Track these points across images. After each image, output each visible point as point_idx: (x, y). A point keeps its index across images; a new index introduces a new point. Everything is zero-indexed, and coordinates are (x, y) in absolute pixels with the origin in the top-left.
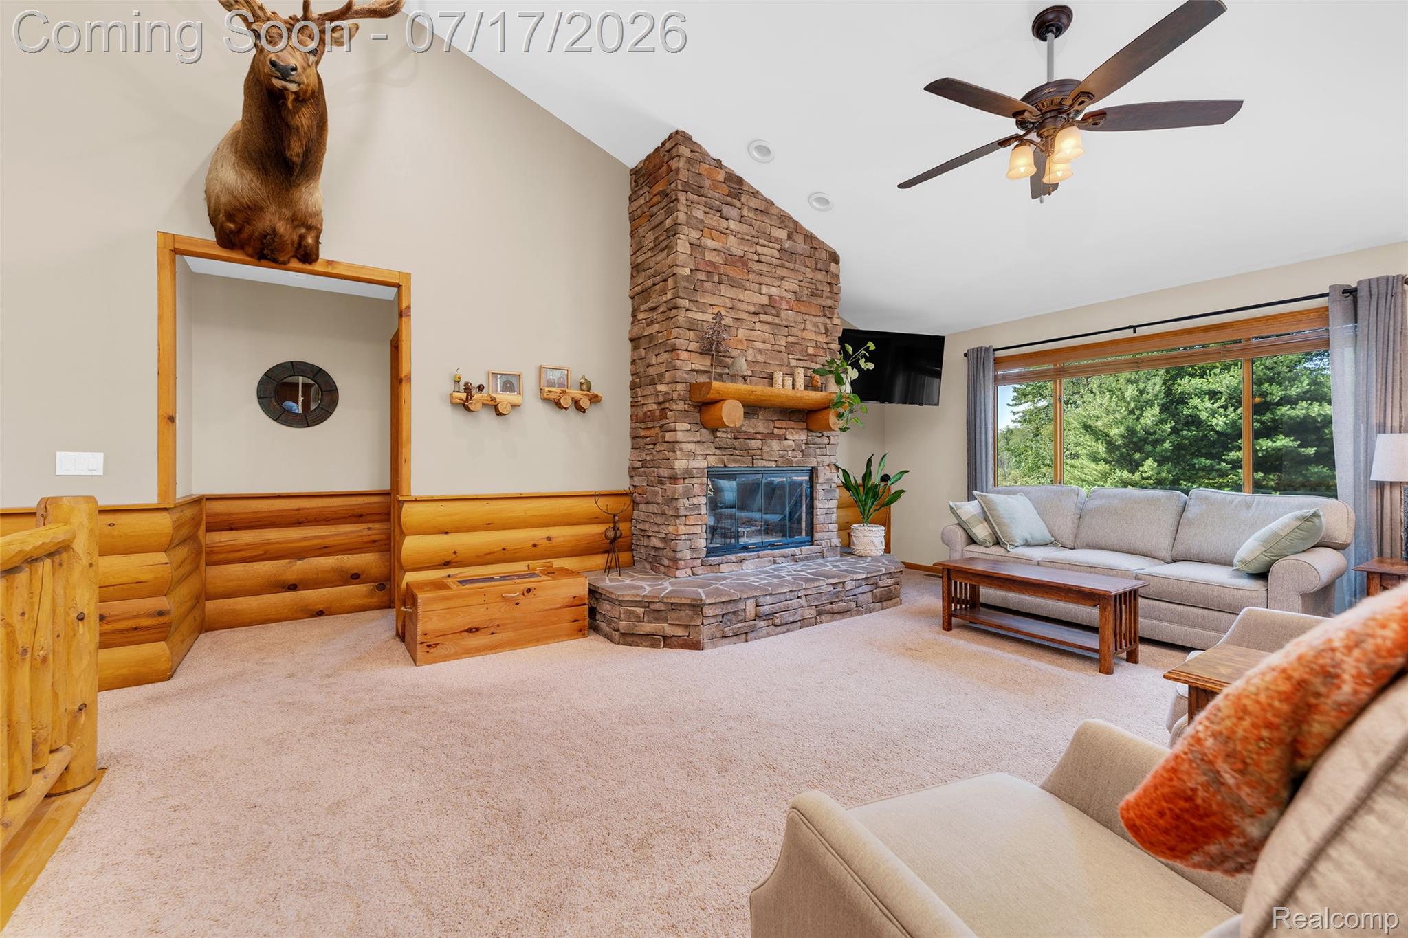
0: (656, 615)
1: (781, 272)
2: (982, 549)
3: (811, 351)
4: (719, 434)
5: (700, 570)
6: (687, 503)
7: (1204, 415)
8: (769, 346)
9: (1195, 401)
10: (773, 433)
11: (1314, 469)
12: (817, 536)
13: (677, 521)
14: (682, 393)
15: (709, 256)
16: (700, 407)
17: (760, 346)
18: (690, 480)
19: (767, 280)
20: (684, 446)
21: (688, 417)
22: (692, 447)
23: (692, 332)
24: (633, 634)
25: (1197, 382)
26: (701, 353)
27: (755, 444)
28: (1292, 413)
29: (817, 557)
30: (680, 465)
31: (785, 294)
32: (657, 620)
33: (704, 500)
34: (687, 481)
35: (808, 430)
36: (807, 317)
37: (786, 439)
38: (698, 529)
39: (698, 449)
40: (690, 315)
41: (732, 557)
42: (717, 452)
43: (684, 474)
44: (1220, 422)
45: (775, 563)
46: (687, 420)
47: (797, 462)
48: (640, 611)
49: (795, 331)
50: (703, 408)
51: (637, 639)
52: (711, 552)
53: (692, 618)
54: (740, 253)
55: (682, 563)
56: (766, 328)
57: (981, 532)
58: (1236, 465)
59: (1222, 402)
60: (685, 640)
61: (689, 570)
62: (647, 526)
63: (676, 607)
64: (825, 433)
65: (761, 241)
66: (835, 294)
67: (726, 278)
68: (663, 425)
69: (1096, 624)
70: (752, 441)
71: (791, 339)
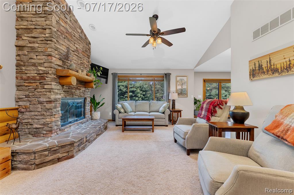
0: (54, 152)
1: (79, 42)
2: (123, 114)
3: (85, 66)
4: (64, 87)
5: (59, 132)
6: (55, 110)
7: (122, 89)
8: (77, 62)
9: (121, 87)
10: (77, 88)
11: (134, 98)
12: (86, 116)
13: (52, 117)
14: (53, 72)
15: (62, 28)
16: (59, 77)
17: (75, 61)
18: (56, 102)
19: (76, 43)
20: (54, 90)
21: (55, 80)
22: (56, 91)
23: (56, 51)
24: (43, 163)
25: (121, 83)
26: (60, 59)
27: (73, 91)
28: (132, 89)
29: (87, 122)
30: (53, 97)
31: (80, 48)
32: (55, 154)
33: (60, 109)
34: (55, 103)
35: (85, 88)
36: (85, 57)
37: (80, 90)
38: (58, 119)
39: (58, 92)
40: (56, 45)
41: (68, 126)
42: (64, 93)
43: (54, 100)
44: (124, 90)
45: (78, 125)
46: (55, 81)
47: (83, 96)
48: (47, 153)
49: (82, 59)
50: (60, 78)
51: (45, 164)
52: (62, 126)
53: (70, 148)
54: (70, 32)
55: (54, 131)
56: (76, 56)
57: (122, 111)
58: (126, 97)
59: (124, 87)
60: (67, 156)
61: (56, 133)
62: (30, 120)
63: (63, 147)
64: (88, 89)
65: (75, 30)
66: (90, 52)
67: (66, 37)
68: (41, 82)
69: (152, 124)
70: (73, 90)
71: (81, 62)
